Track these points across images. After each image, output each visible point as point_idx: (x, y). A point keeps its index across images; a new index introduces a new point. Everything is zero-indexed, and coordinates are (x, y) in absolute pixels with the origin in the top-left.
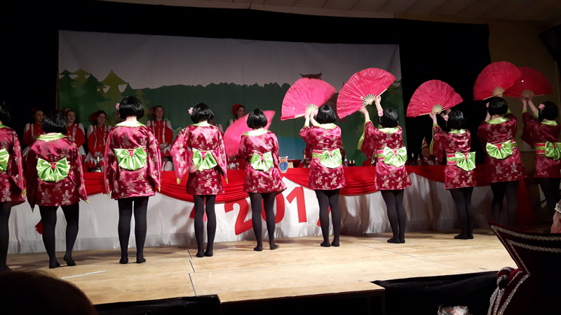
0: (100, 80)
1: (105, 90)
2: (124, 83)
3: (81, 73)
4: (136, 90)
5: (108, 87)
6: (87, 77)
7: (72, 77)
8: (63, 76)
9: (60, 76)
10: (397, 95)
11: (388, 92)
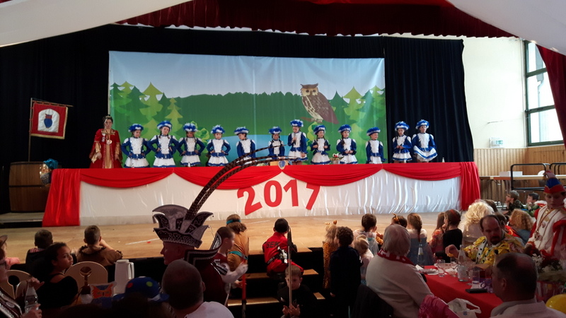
0: (142, 91)
1: (146, 99)
2: (160, 93)
3: (126, 85)
4: (170, 99)
5: (148, 97)
6: (132, 88)
7: (120, 89)
8: (112, 88)
9: (110, 88)
10: (381, 101)
11: (373, 99)
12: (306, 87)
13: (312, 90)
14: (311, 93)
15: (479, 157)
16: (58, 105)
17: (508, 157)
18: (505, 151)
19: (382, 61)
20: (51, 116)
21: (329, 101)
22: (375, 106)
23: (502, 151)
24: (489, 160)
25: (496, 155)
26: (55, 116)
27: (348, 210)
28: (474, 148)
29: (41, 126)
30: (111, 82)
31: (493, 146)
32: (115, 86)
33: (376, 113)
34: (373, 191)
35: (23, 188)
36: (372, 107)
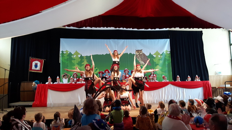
0: (73, 54)
1: (74, 57)
2: (80, 54)
3: (67, 51)
4: (83, 56)
5: (75, 56)
6: (69, 53)
7: (64, 53)
8: (61, 52)
9: (61, 53)
10: (169, 56)
11: (165, 55)
12: (138, 51)
13: (140, 52)
14: (140, 53)
15: (211, 79)
16: (40, 59)
17: (224, 79)
18: (223, 76)
19: (169, 40)
20: (37, 64)
21: (147, 56)
22: (166, 58)
23: (221, 76)
24: (216, 80)
25: (218, 78)
26: (39, 64)
27: (156, 101)
28: (209, 75)
29: (33, 68)
30: (61, 50)
31: (217, 74)
32: (62, 52)
33: (167, 61)
34: (166, 93)
35: (25, 92)
36: (165, 59)
